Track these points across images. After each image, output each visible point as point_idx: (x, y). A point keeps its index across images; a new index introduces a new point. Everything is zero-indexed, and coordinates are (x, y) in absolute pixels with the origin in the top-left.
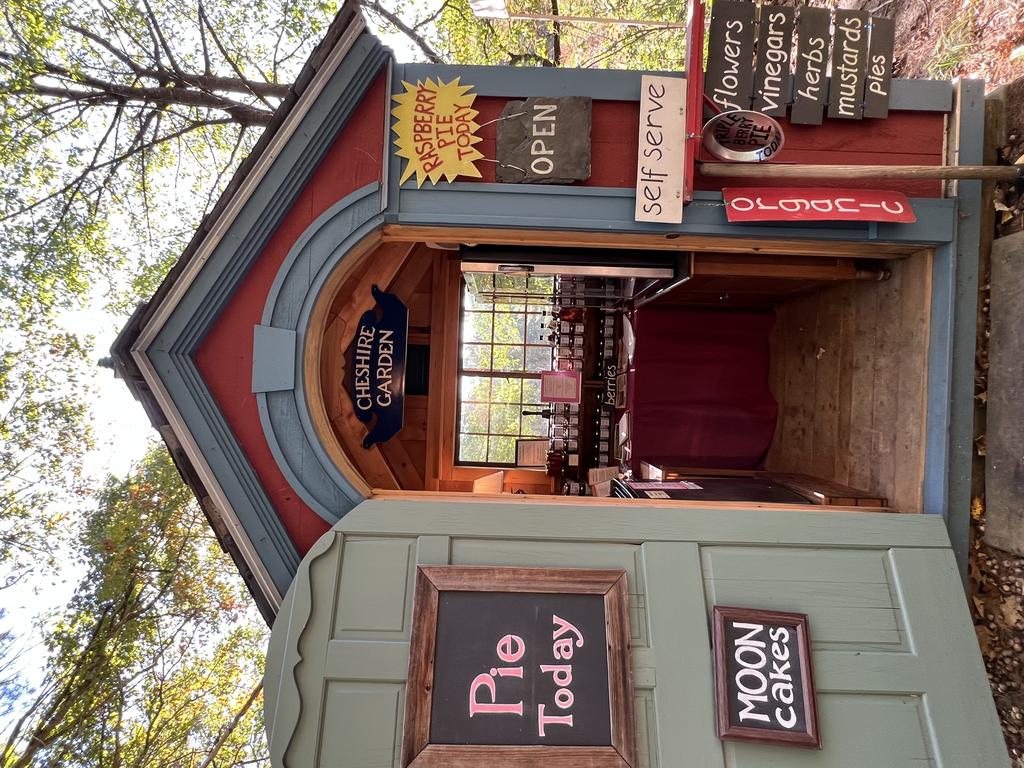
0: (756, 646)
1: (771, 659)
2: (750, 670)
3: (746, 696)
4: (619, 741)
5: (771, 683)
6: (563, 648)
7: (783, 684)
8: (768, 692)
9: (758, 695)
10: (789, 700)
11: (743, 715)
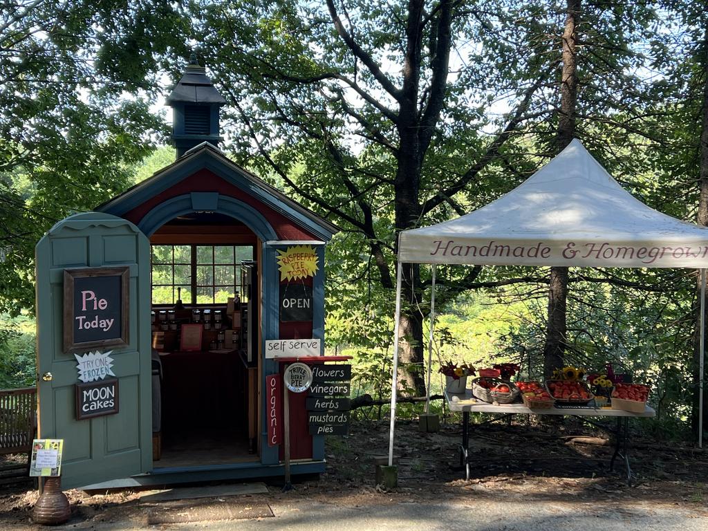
0: (107, 395)
1: (104, 400)
2: (99, 394)
3: (91, 393)
4: (76, 346)
5: (96, 401)
6: (103, 323)
7: (96, 406)
8: (93, 401)
9: (92, 398)
10: (91, 409)
11: (85, 392)
